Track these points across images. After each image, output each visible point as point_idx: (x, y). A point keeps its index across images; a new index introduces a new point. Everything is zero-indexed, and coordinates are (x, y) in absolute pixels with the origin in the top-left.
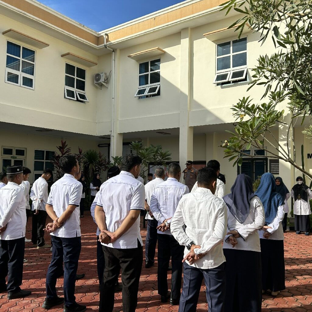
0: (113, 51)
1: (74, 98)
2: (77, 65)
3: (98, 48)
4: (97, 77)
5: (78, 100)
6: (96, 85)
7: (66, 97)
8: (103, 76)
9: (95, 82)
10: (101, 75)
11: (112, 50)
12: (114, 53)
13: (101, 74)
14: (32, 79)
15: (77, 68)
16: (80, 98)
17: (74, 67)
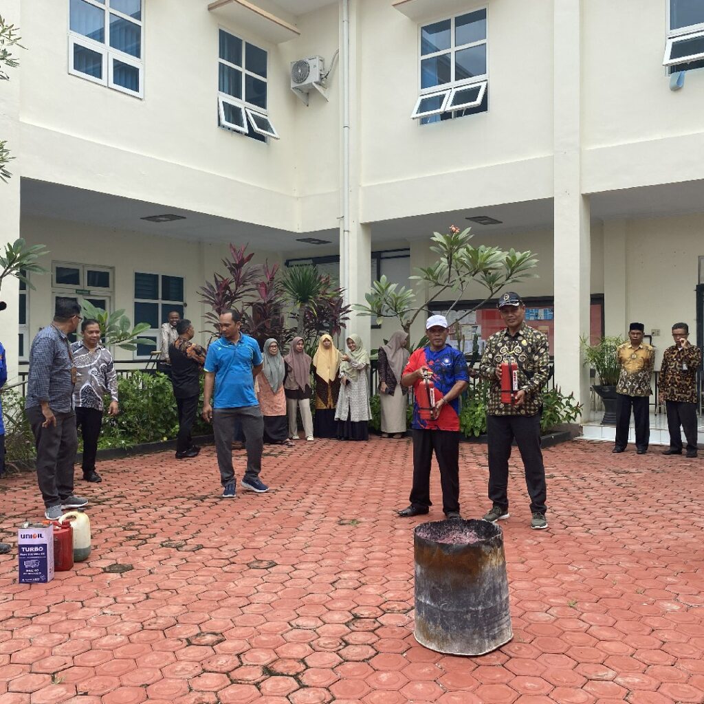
2: (246, 37)
5: (252, 134)
6: (295, 92)
7: (224, 122)
8: (315, 66)
9: (293, 85)
10: (311, 63)
12: (345, 1)
14: (137, 67)
15: (247, 44)
16: (259, 127)
17: (239, 42)
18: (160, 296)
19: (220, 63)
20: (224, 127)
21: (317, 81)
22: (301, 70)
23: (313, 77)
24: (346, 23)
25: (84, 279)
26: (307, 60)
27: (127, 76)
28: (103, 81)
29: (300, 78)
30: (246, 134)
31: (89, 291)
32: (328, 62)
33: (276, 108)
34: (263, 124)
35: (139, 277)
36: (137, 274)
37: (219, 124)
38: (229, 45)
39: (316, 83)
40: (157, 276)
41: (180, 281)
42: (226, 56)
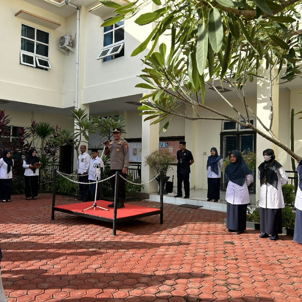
0: (78, 9)
1: (33, 64)
2: (37, 27)
3: (60, 5)
4: (62, 41)
5: (37, 67)
6: (61, 49)
7: (22, 62)
8: (67, 39)
9: (60, 47)
10: (66, 37)
11: (76, 7)
12: (78, 11)
13: (65, 37)
15: (37, 30)
17: (34, 29)
18: (11, 135)
19: (22, 38)
21: (68, 44)
23: (66, 44)
24: (78, 20)
29: (62, 44)
30: (35, 67)
32: (73, 37)
34: (46, 64)
37: (21, 64)
38: (27, 31)
40: (10, 126)
42: (26, 35)
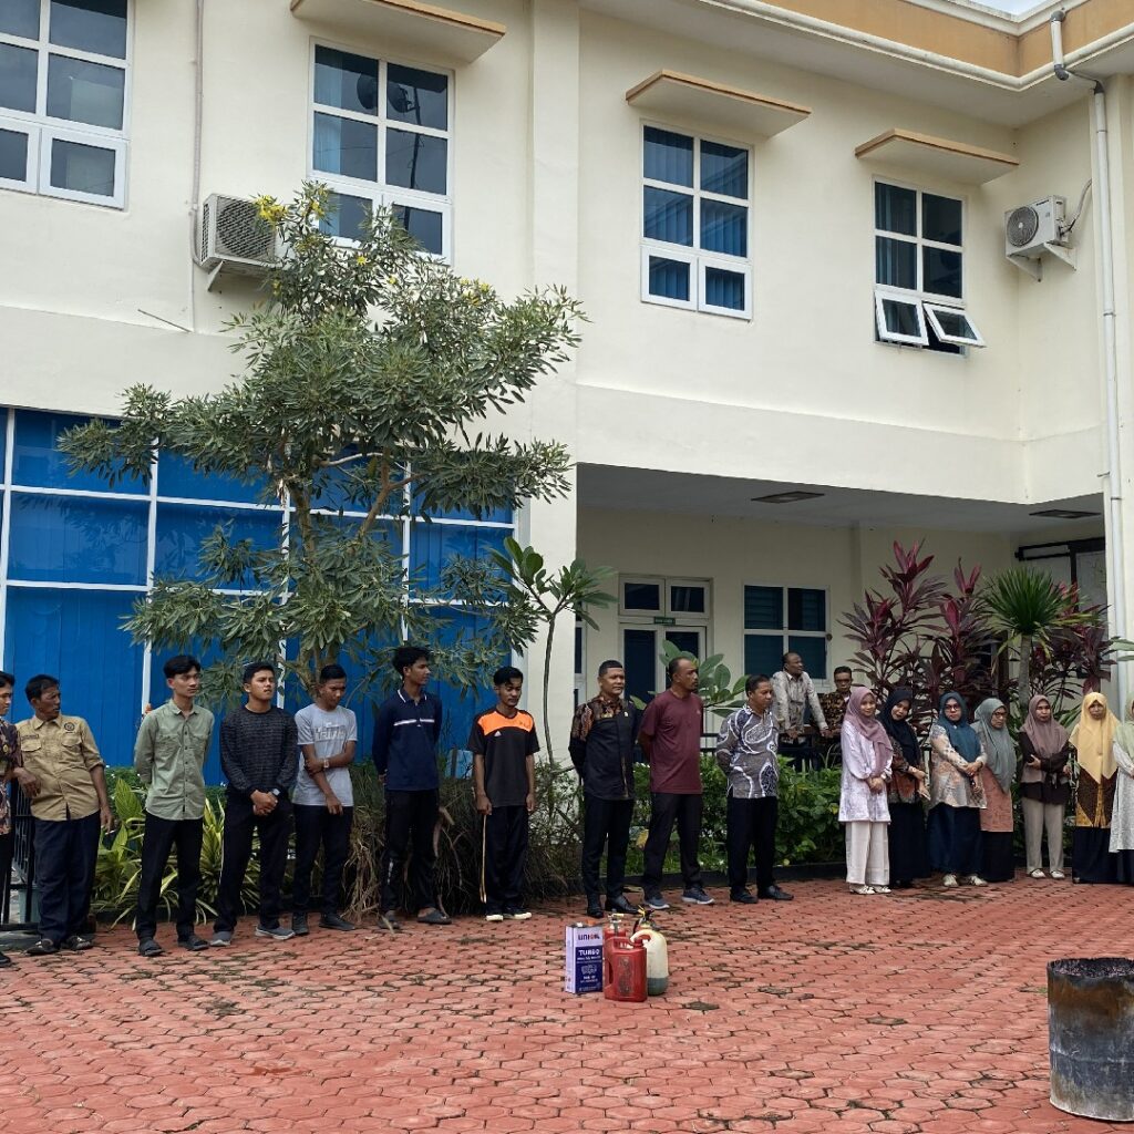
0: (1099, 89)
1: (919, 335)
2: (921, 186)
3: (1020, 86)
4: (1021, 225)
5: (935, 344)
6: (1014, 261)
7: (885, 334)
8: (1049, 214)
9: (1011, 249)
10: (1041, 210)
11: (1094, 85)
12: (1099, 96)
13: (1037, 209)
14: (741, 271)
15: (924, 195)
16: (947, 333)
17: (911, 195)
18: (786, 623)
19: (878, 237)
20: (886, 341)
21: (1053, 239)
22: (1022, 222)
23: (1045, 236)
24: (1101, 134)
25: (665, 599)
26: (1034, 206)
27: (727, 288)
28: (691, 304)
29: (1023, 238)
30: (925, 347)
31: (673, 619)
32: (1072, 205)
33: (979, 295)
34: (955, 324)
35: (752, 593)
36: (748, 589)
37: (878, 338)
38: (892, 204)
39: (1053, 243)
40: (780, 590)
41: (819, 596)
42: (888, 223)
